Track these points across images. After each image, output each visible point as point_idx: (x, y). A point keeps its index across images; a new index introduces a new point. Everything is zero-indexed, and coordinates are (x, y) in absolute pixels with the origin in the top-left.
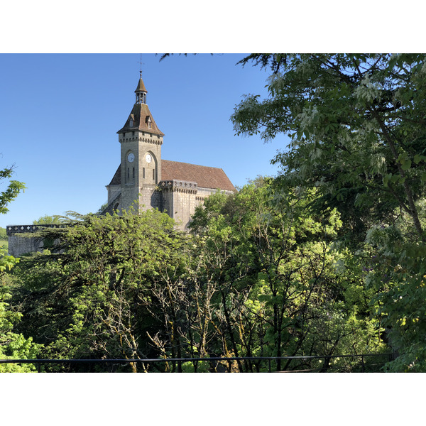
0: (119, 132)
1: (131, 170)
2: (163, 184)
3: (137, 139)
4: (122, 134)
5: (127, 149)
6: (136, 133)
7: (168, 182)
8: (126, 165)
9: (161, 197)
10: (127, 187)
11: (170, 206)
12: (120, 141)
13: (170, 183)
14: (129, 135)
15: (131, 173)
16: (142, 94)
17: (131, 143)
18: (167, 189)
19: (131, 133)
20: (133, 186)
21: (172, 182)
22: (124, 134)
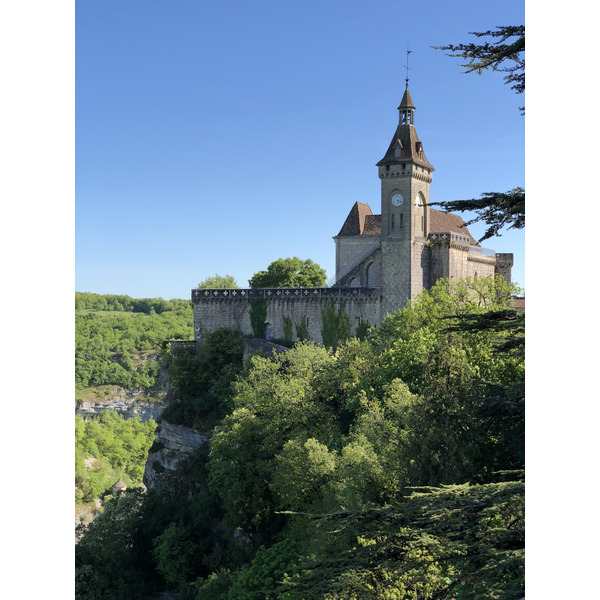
0: (378, 165)
1: (398, 217)
2: (434, 237)
3: (410, 175)
4: (384, 167)
5: (392, 188)
6: (408, 167)
7: (442, 235)
8: (389, 210)
9: (430, 254)
10: (391, 240)
11: (445, 268)
12: (381, 176)
13: (445, 237)
14: (396, 169)
15: (397, 221)
16: (410, 112)
17: (398, 179)
18: (440, 245)
19: (399, 166)
20: (402, 240)
21: (449, 235)
22: (388, 167)
